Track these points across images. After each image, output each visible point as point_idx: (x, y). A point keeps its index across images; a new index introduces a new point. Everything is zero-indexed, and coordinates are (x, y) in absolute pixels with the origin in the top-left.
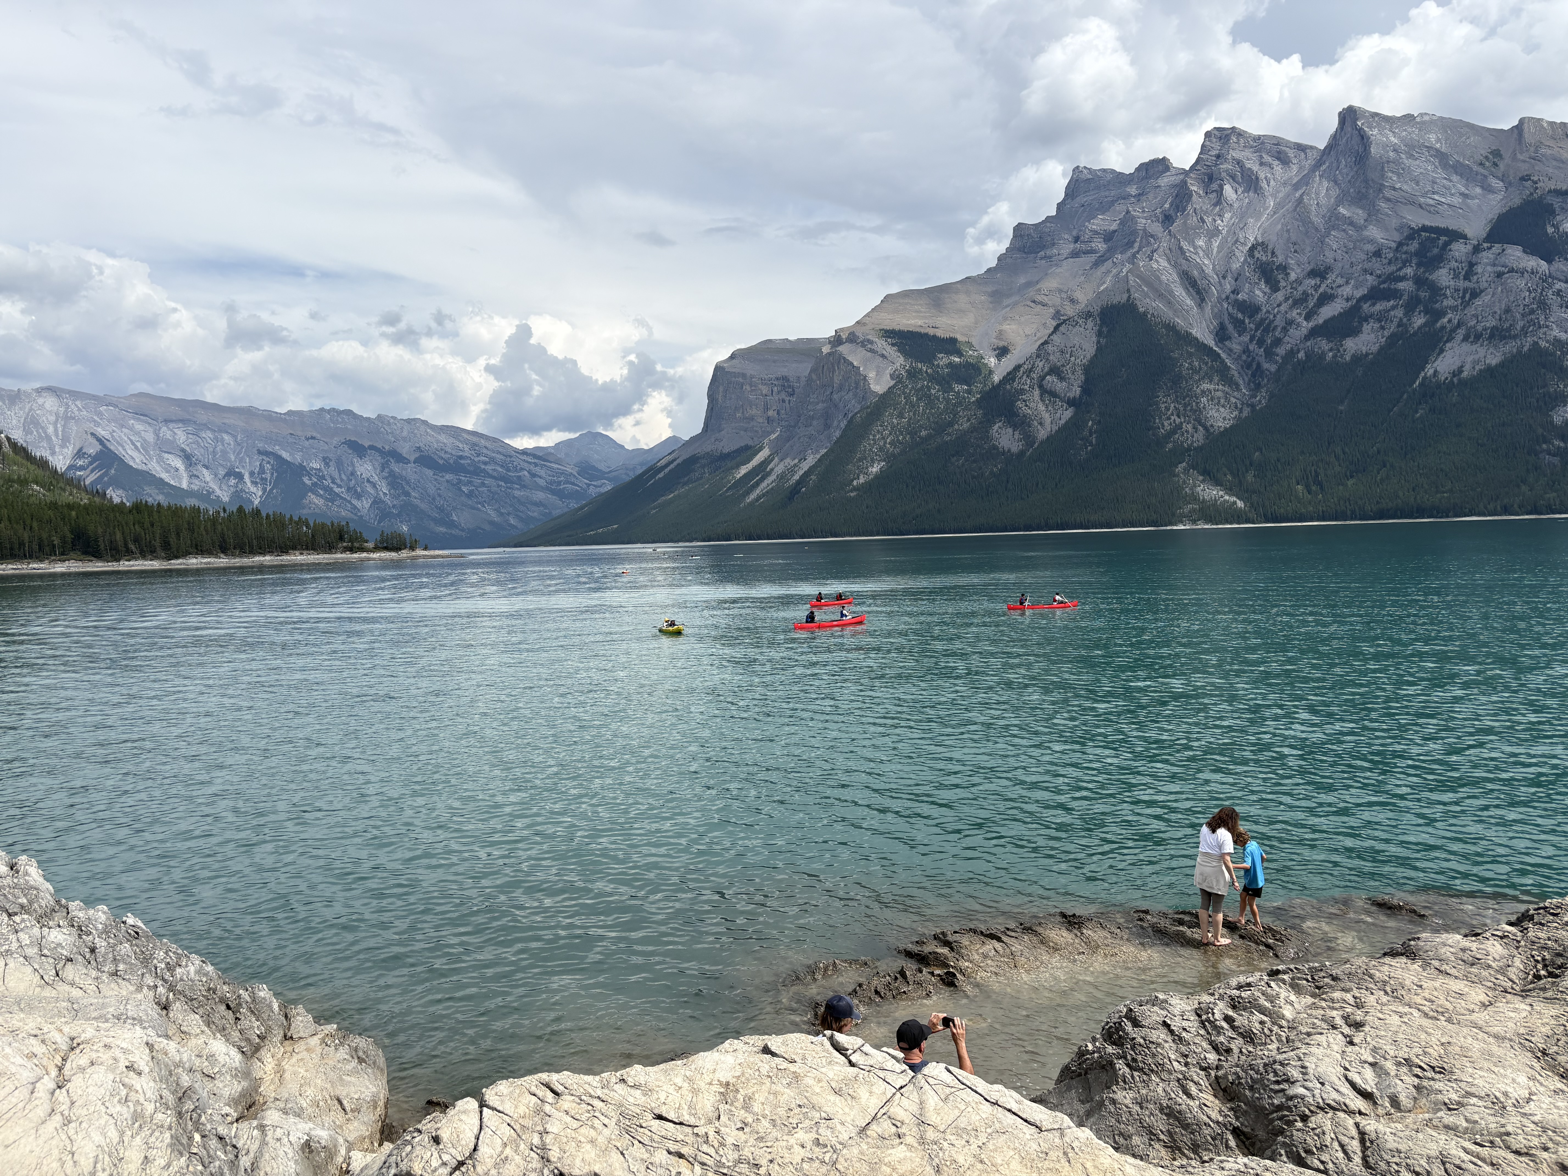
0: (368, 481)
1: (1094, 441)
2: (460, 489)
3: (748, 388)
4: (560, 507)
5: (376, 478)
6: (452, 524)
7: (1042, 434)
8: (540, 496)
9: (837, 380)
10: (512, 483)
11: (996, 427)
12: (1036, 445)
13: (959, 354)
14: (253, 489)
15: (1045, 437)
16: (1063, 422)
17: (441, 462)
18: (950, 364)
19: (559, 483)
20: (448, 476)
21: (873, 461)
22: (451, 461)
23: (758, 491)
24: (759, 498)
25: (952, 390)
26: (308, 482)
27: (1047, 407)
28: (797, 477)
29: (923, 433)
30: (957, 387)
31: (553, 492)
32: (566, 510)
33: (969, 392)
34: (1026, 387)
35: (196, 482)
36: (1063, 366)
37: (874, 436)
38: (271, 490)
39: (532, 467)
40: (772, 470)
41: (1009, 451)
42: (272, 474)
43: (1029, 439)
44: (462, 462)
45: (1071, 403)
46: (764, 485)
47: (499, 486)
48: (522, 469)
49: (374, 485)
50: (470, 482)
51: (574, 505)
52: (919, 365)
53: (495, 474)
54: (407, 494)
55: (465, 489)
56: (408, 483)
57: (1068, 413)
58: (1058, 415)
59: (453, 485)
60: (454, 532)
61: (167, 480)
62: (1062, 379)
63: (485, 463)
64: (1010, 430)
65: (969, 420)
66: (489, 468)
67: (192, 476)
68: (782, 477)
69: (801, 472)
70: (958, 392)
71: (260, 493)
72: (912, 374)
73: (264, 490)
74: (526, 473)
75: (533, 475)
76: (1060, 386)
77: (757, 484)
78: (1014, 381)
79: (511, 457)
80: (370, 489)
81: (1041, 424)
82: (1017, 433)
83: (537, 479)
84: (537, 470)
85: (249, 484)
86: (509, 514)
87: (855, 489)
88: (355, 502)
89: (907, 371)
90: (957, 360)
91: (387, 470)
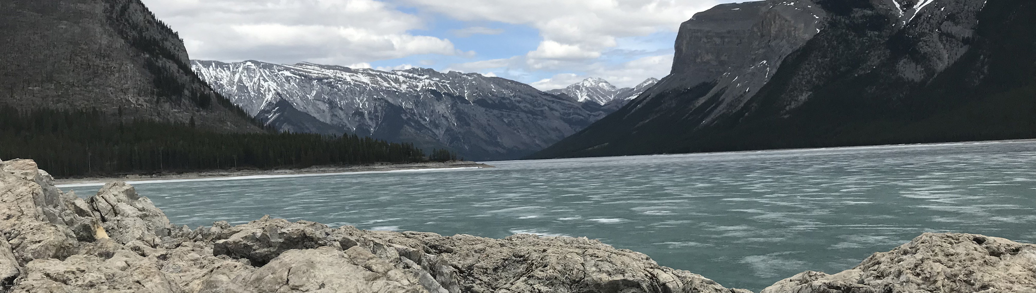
0: (443, 116)
1: (986, 71)
2: (503, 121)
3: (705, 40)
4: (568, 131)
5: (447, 114)
6: (498, 144)
7: (941, 66)
8: (557, 123)
9: (773, 31)
10: (537, 115)
11: (901, 63)
12: (936, 75)
13: (871, 7)
14: (370, 122)
15: (943, 68)
16: (959, 56)
17: (490, 102)
18: (864, 15)
19: (569, 114)
20: (496, 112)
21: (802, 91)
22: (497, 102)
23: (712, 116)
24: (713, 120)
25: (866, 35)
26: (405, 118)
27: (944, 45)
28: (742, 105)
29: (843, 69)
30: (870, 33)
31: (565, 121)
32: (574, 133)
33: (878, 36)
34: (927, 31)
35: (335, 119)
36: (958, 13)
37: (803, 72)
38: (381, 123)
39: (550, 104)
40: (723, 100)
41: (913, 80)
42: (382, 112)
43: (930, 71)
44: (504, 101)
45: (965, 41)
46: (716, 111)
47: (528, 117)
48: (544, 105)
49: (447, 119)
50: (509, 115)
51: (579, 129)
52: (839, 17)
53: (526, 109)
54: (469, 125)
55: (505, 120)
56: (469, 117)
57: (963, 50)
58: (954, 51)
59: (498, 117)
60: (499, 150)
61: (318, 118)
62: (957, 24)
63: (519, 102)
64: (913, 65)
65: (879, 58)
66: (522, 105)
67: (334, 115)
68: (730, 105)
69: (745, 101)
70: (871, 37)
71: (374, 126)
72: (833, 24)
73: (377, 123)
74: (546, 108)
75: (552, 109)
76: (954, 29)
77: (712, 110)
78: (916, 26)
79: (536, 97)
80: (444, 121)
81: (939, 59)
82: (919, 66)
83: (554, 112)
84: (554, 106)
85: (368, 120)
86: (535, 137)
87: (788, 112)
88: (434, 131)
89: (829, 23)
90: (869, 12)
91: (455, 108)
